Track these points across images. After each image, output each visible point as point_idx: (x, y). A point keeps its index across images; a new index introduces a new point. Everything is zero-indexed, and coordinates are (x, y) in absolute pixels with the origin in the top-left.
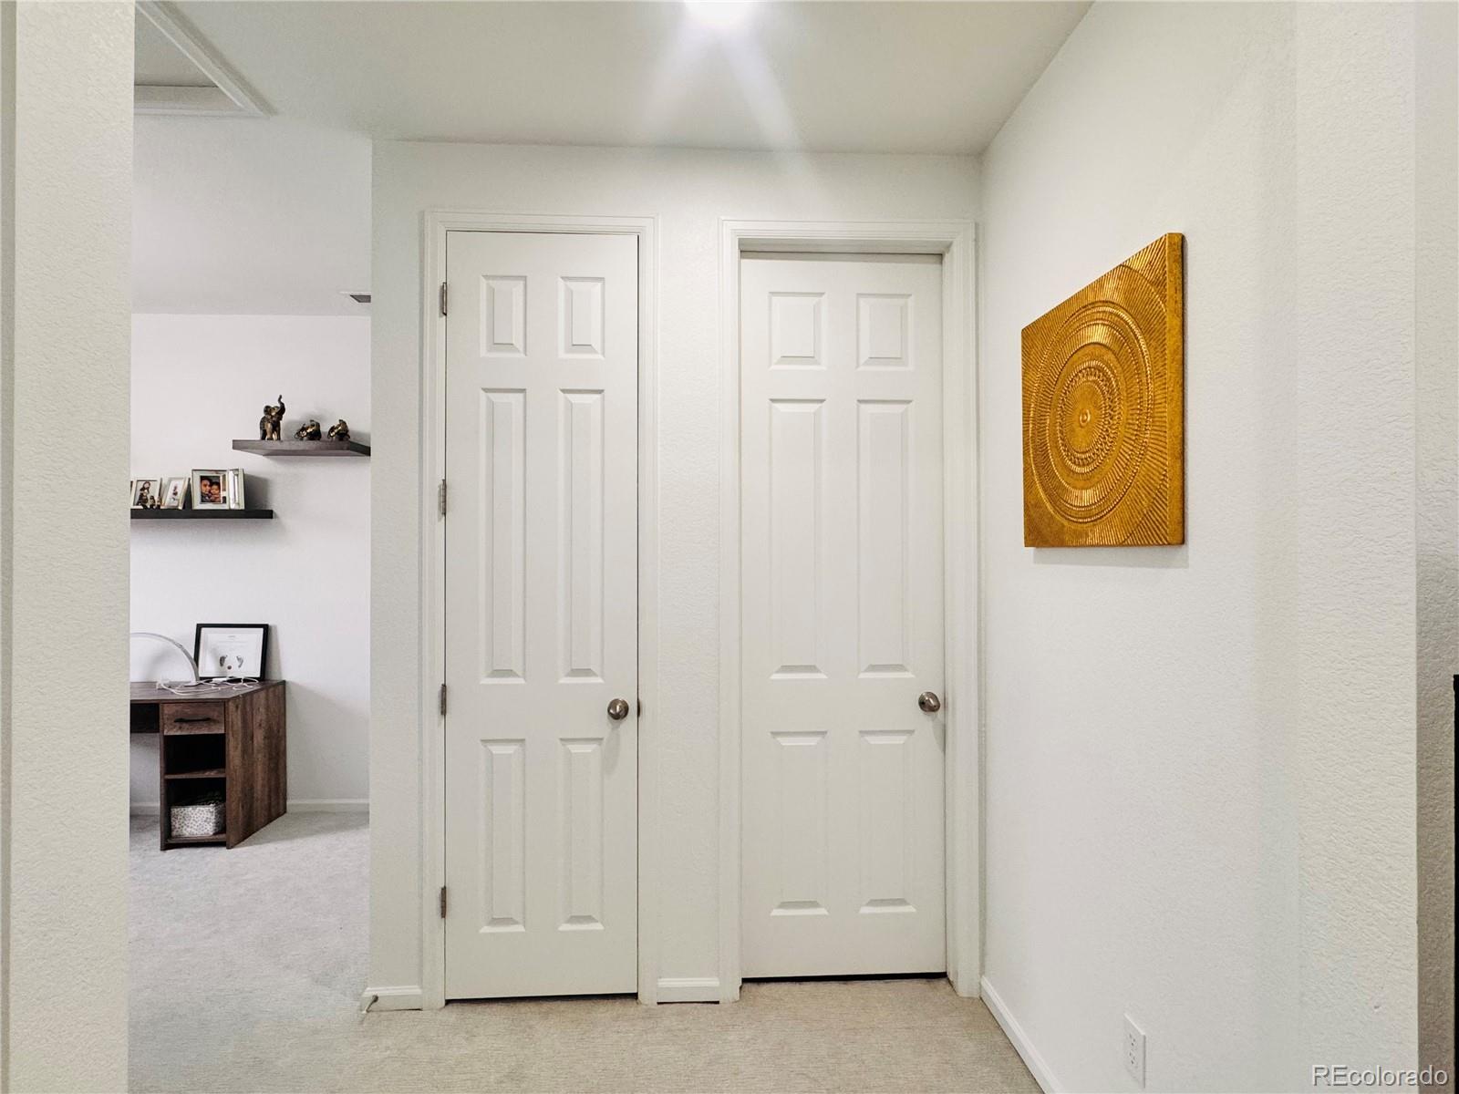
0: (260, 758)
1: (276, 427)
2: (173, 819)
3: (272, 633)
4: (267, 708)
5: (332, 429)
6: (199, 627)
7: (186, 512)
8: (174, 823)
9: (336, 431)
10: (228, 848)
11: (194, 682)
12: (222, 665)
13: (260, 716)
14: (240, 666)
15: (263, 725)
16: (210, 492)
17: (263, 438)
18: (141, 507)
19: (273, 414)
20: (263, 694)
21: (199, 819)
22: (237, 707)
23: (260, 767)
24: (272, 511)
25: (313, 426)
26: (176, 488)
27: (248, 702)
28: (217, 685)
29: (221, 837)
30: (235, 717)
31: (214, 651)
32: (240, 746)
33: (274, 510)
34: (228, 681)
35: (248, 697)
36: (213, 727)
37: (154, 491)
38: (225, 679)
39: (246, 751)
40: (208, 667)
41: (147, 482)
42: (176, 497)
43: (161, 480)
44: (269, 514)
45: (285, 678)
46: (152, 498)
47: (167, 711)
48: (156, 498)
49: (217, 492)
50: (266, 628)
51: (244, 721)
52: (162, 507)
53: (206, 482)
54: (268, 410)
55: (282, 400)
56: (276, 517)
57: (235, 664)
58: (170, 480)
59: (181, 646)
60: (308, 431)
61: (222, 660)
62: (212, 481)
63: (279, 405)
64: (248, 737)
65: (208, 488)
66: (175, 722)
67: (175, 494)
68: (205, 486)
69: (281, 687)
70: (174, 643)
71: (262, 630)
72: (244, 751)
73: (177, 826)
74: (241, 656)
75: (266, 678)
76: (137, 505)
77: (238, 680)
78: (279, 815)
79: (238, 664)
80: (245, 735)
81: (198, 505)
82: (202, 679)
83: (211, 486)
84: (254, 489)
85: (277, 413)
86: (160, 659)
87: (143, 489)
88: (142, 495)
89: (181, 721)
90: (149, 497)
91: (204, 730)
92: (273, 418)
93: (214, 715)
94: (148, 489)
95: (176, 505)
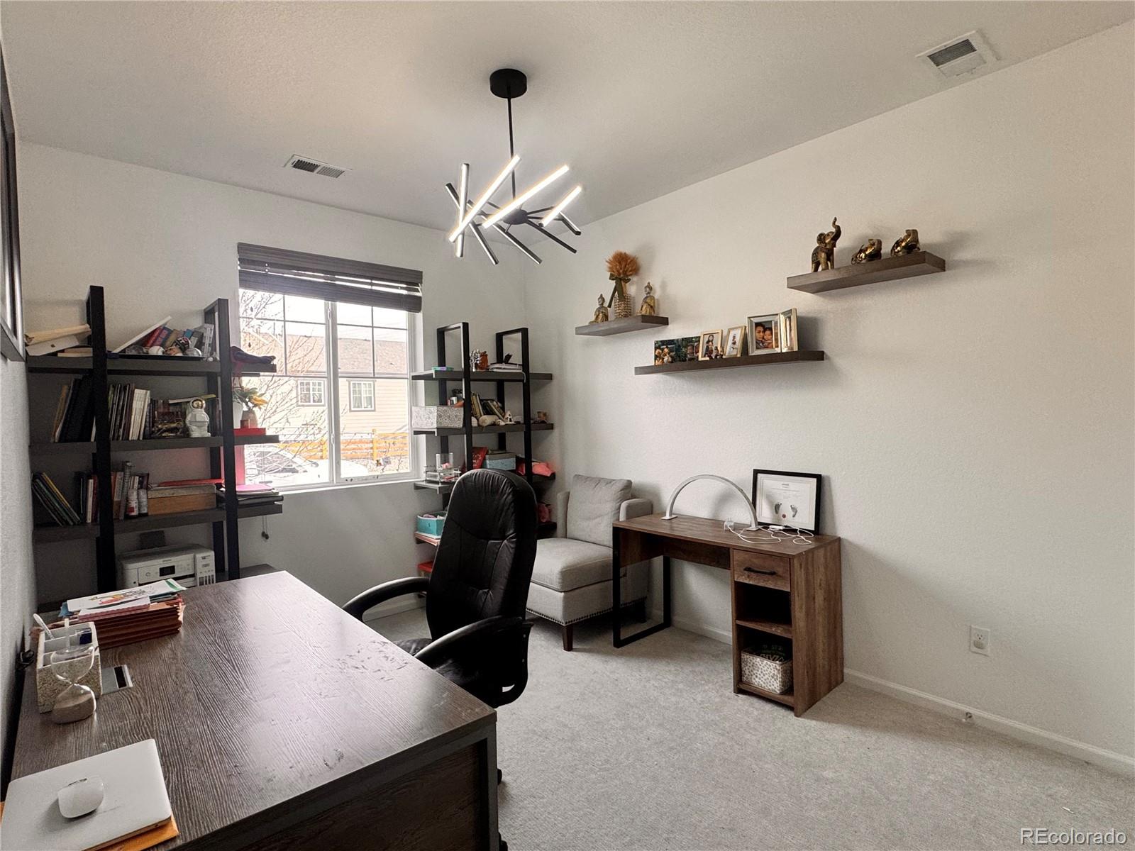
0: (820, 619)
1: (830, 255)
2: (743, 664)
3: (825, 483)
4: (826, 568)
5: (898, 244)
6: (756, 472)
7: (744, 360)
8: (744, 669)
9: (903, 244)
10: (796, 716)
11: (753, 527)
12: (777, 512)
13: (820, 577)
14: (794, 516)
15: (823, 585)
16: (763, 338)
17: (816, 270)
18: (708, 359)
19: (827, 241)
20: (822, 552)
21: (767, 673)
22: (801, 565)
23: (820, 629)
24: (823, 352)
25: (873, 245)
26: (734, 337)
27: (810, 559)
28: (776, 533)
29: (788, 699)
30: (800, 575)
31: (769, 499)
32: (804, 607)
33: (825, 351)
34: (784, 530)
35: (810, 555)
36: (779, 583)
37: (717, 343)
38: (781, 528)
39: (809, 614)
40: (765, 514)
41: (712, 335)
42: (735, 346)
43: (722, 331)
44: (820, 356)
45: (839, 536)
46: (716, 348)
47: (736, 557)
48: (719, 349)
49: (770, 337)
50: (819, 478)
51: (807, 581)
52: (724, 357)
53: (761, 329)
54: (821, 238)
55: (836, 224)
56: (828, 358)
57: (789, 513)
58: (729, 332)
59: (741, 491)
60: (867, 253)
61: (777, 508)
62: (764, 327)
63: (834, 230)
64: (811, 598)
65: (761, 334)
66: (745, 570)
67: (734, 343)
68: (759, 332)
69: (837, 544)
70: (736, 487)
71: (815, 480)
72: (807, 614)
73: (747, 672)
74: (796, 506)
75: (820, 532)
76: (705, 357)
77: (794, 531)
78: (837, 684)
79: (793, 513)
80: (807, 597)
81: (754, 352)
82: (760, 524)
83: (764, 332)
84: (806, 329)
85: (832, 239)
86: (724, 499)
87: (708, 342)
88: (707, 347)
89: (748, 569)
90: (714, 348)
91: (770, 584)
92: (826, 247)
93: (780, 570)
94: (712, 341)
95: (735, 353)
